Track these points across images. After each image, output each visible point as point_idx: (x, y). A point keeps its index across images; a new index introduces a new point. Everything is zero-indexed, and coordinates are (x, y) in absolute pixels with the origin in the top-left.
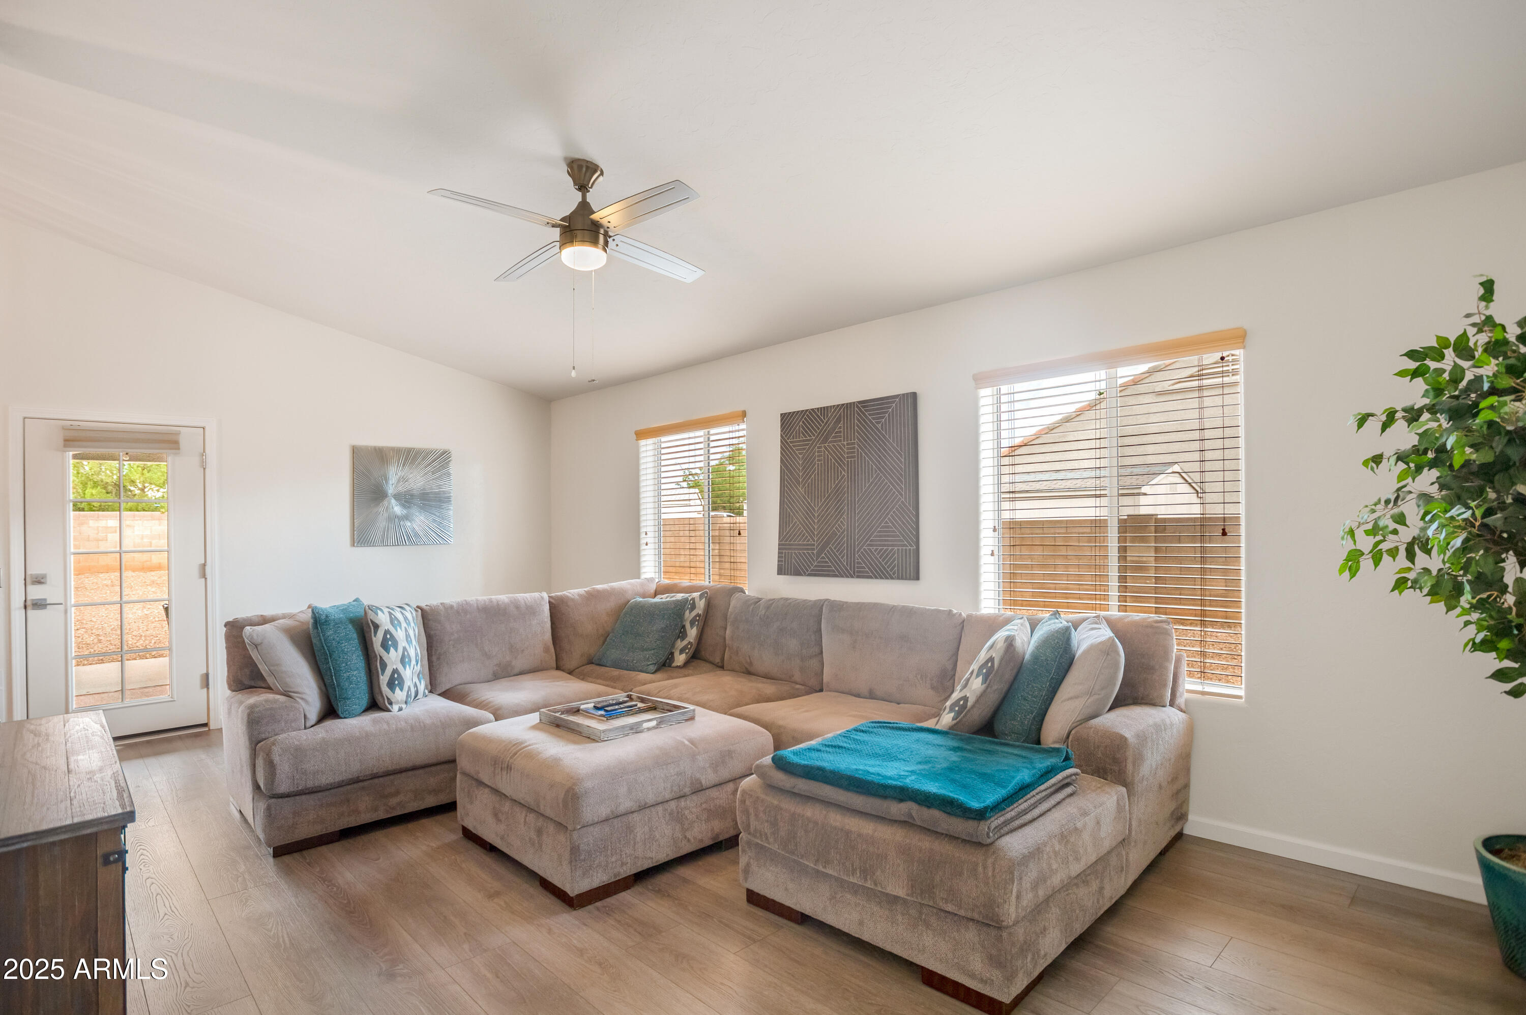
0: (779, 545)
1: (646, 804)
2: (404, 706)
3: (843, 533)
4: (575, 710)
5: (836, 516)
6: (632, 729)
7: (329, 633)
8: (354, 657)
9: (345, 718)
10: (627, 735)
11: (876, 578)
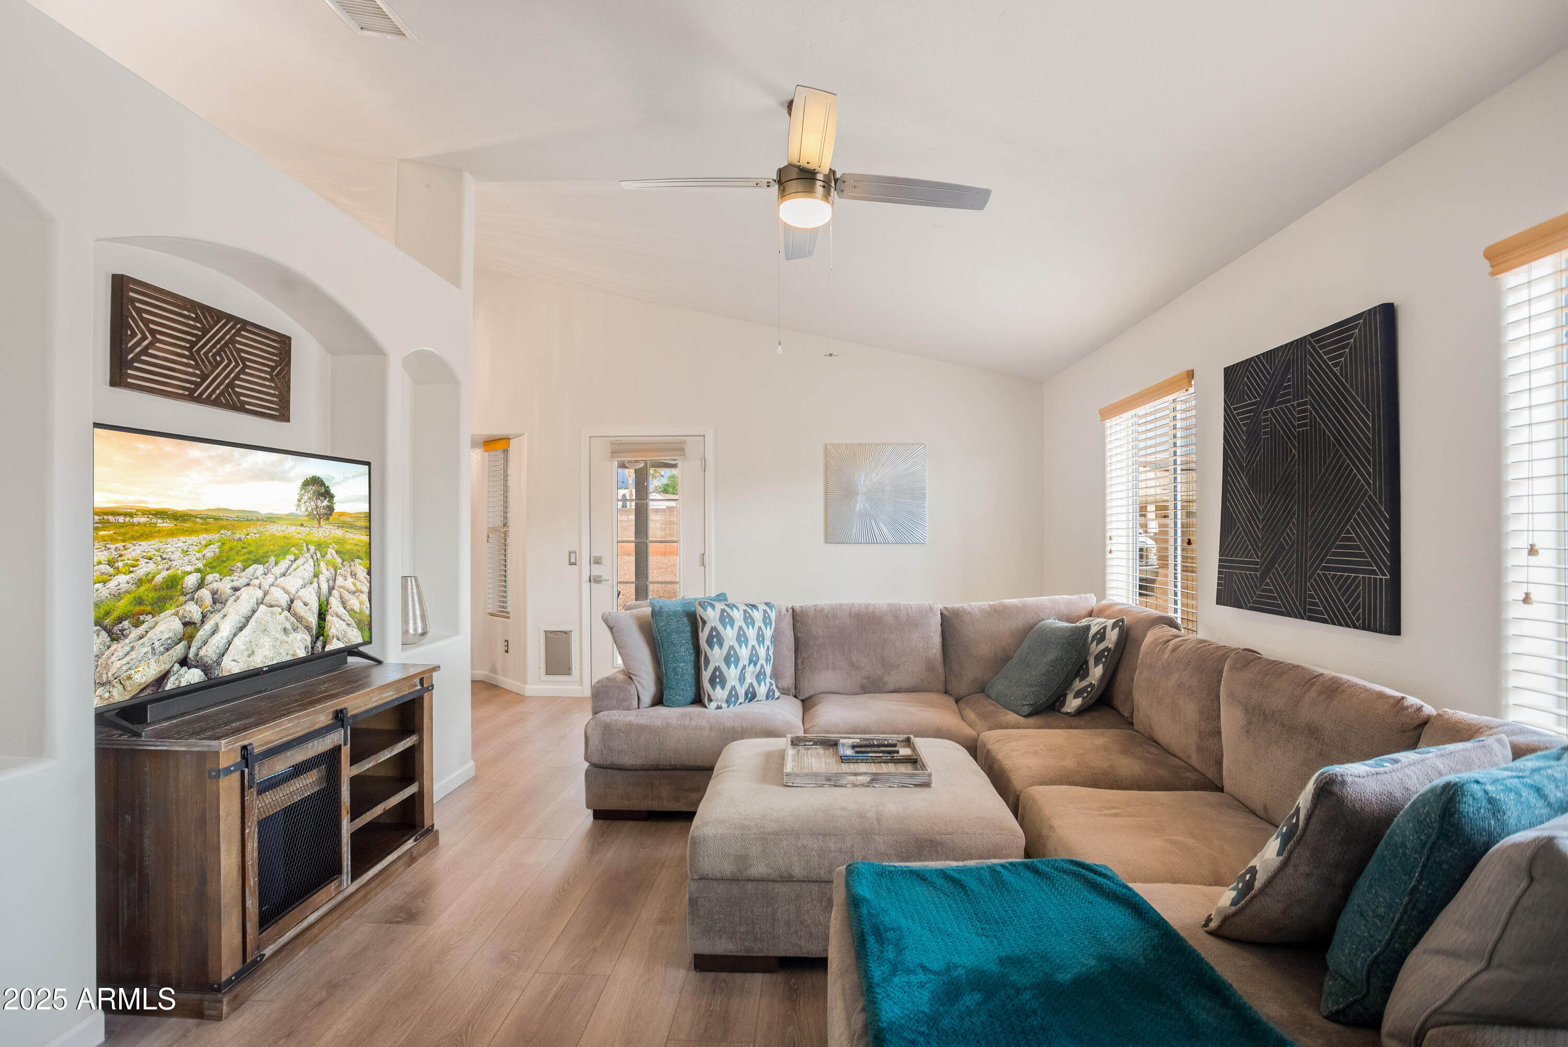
0: (1220, 561)
1: (791, 876)
2: (724, 705)
3: (1292, 546)
4: (833, 743)
5: (1285, 519)
6: (829, 780)
7: (661, 624)
8: (683, 649)
9: (668, 706)
10: (822, 786)
11: (1334, 624)
